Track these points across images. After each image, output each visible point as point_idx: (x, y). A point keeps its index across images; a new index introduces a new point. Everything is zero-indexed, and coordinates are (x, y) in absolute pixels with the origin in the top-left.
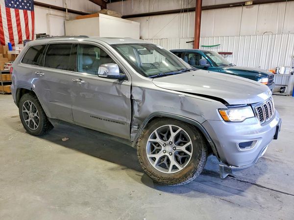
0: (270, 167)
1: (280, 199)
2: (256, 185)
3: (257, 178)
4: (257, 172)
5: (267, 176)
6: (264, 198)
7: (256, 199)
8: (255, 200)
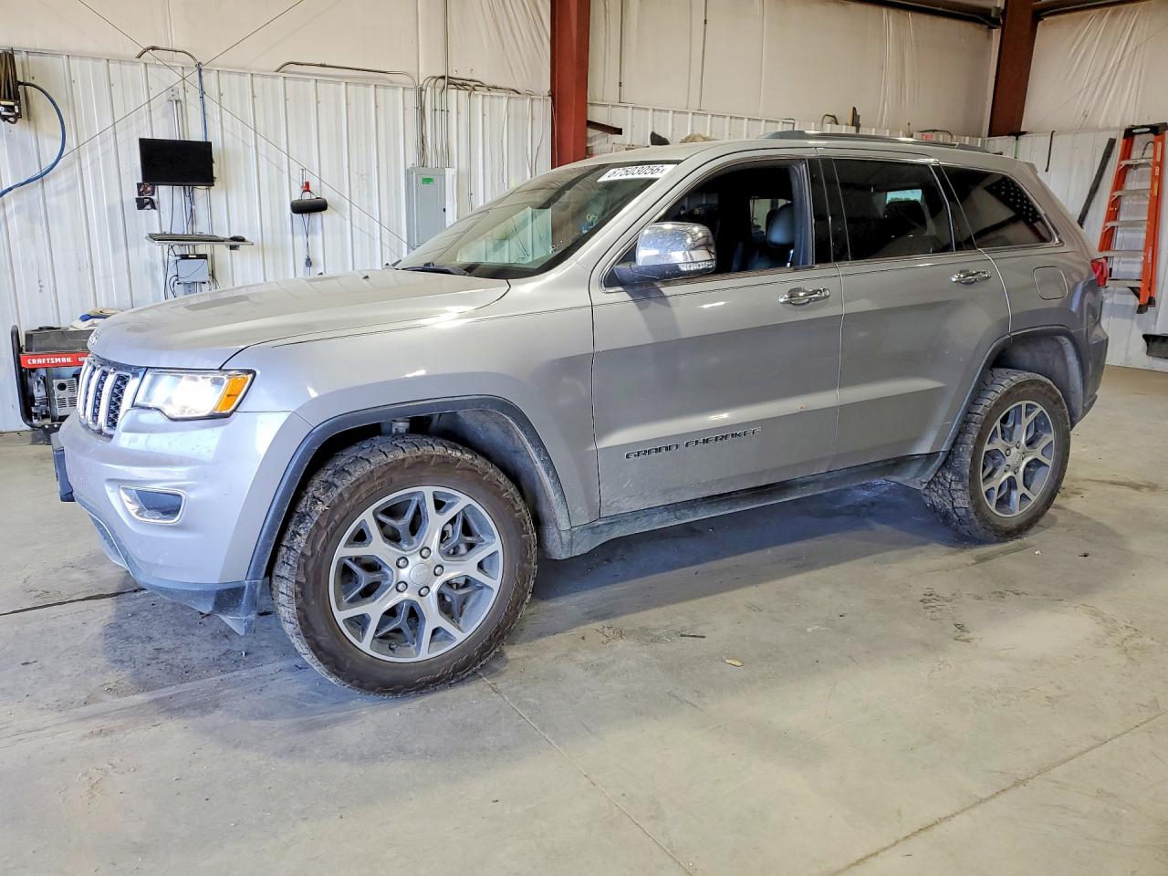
0: (101, 661)
1: (34, 594)
2: (108, 596)
3: (118, 609)
4: (133, 626)
5: (95, 628)
6: (74, 581)
7: (92, 573)
8: (91, 569)
